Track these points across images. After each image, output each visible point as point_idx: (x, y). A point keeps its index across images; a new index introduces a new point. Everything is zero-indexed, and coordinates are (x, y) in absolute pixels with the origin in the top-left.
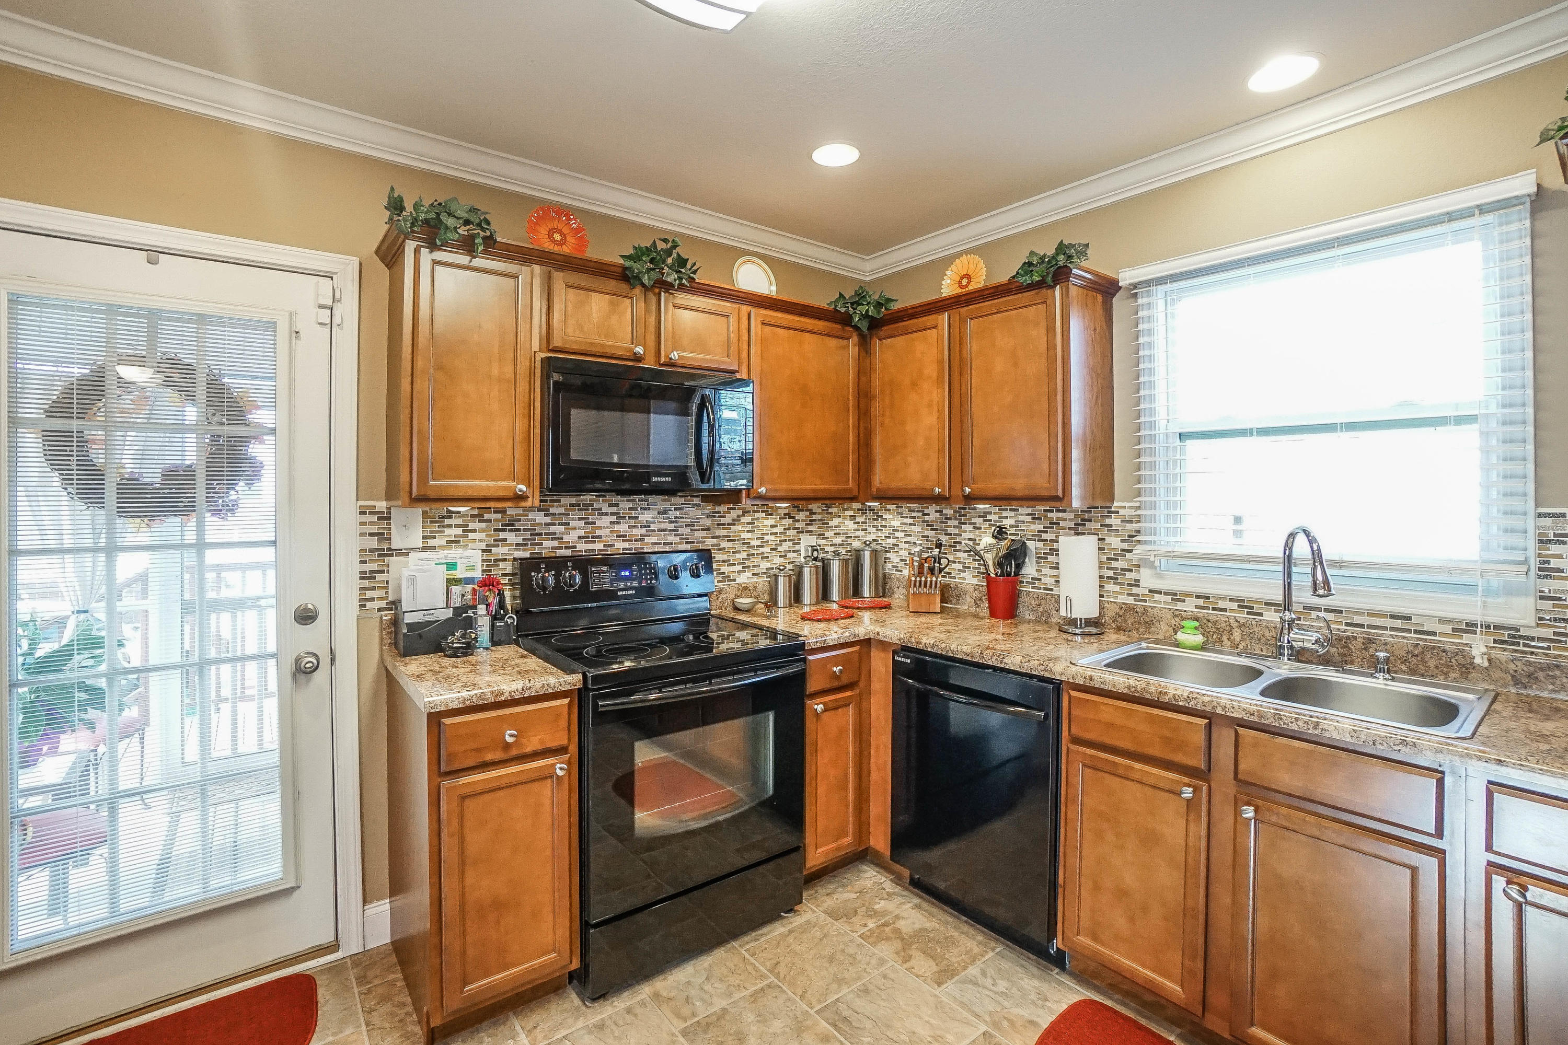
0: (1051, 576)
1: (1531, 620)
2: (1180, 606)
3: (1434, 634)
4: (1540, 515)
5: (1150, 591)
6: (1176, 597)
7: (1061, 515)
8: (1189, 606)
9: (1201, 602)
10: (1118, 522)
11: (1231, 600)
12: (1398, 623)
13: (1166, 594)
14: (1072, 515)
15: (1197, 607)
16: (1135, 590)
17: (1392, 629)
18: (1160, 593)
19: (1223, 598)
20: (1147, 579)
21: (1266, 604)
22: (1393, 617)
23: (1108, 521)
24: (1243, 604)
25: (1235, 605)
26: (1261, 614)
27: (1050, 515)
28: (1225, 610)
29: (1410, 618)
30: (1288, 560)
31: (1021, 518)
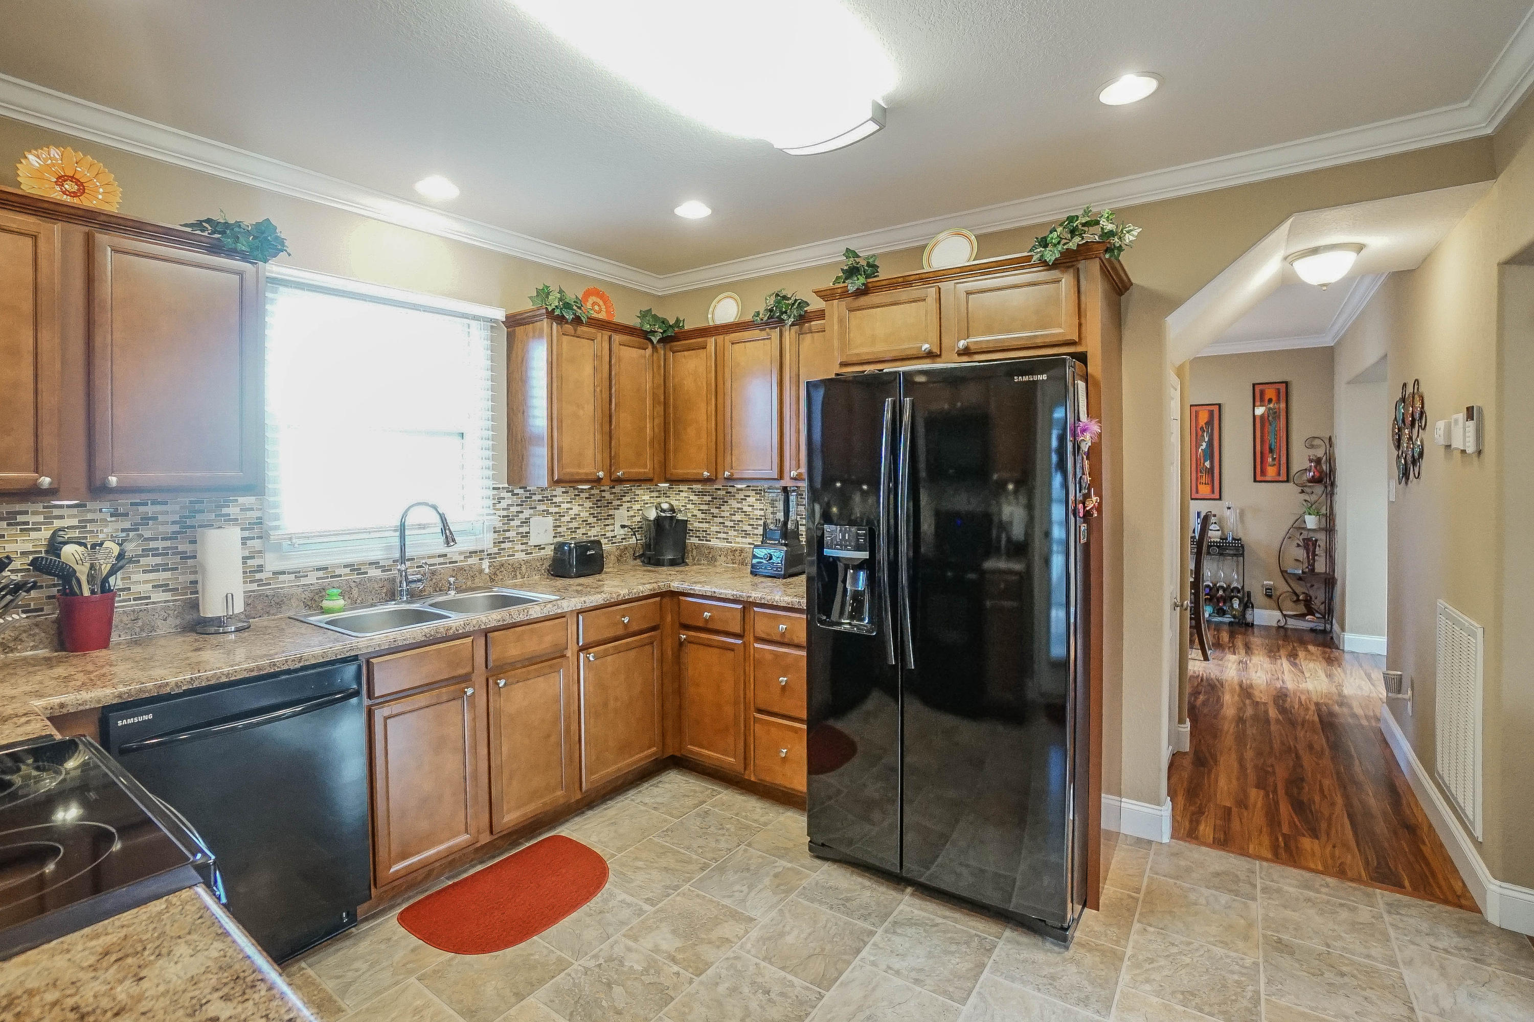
0: (146, 582)
1: (492, 545)
2: (304, 581)
3: (456, 562)
4: (494, 488)
5: (274, 573)
6: (298, 574)
7: (159, 508)
8: (312, 579)
9: (321, 574)
10: (237, 510)
11: (345, 566)
12: (441, 560)
13: (289, 573)
14: (177, 507)
15: (318, 579)
16: (258, 576)
17: (440, 564)
18: (284, 573)
19: (339, 567)
20: (272, 563)
21: (370, 564)
22: (439, 556)
23: (225, 511)
24: (354, 568)
25: (348, 570)
26: (366, 573)
27: (142, 509)
28: (340, 576)
29: (446, 555)
30: (402, 529)
31: (89, 516)
